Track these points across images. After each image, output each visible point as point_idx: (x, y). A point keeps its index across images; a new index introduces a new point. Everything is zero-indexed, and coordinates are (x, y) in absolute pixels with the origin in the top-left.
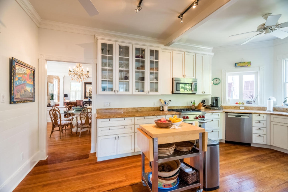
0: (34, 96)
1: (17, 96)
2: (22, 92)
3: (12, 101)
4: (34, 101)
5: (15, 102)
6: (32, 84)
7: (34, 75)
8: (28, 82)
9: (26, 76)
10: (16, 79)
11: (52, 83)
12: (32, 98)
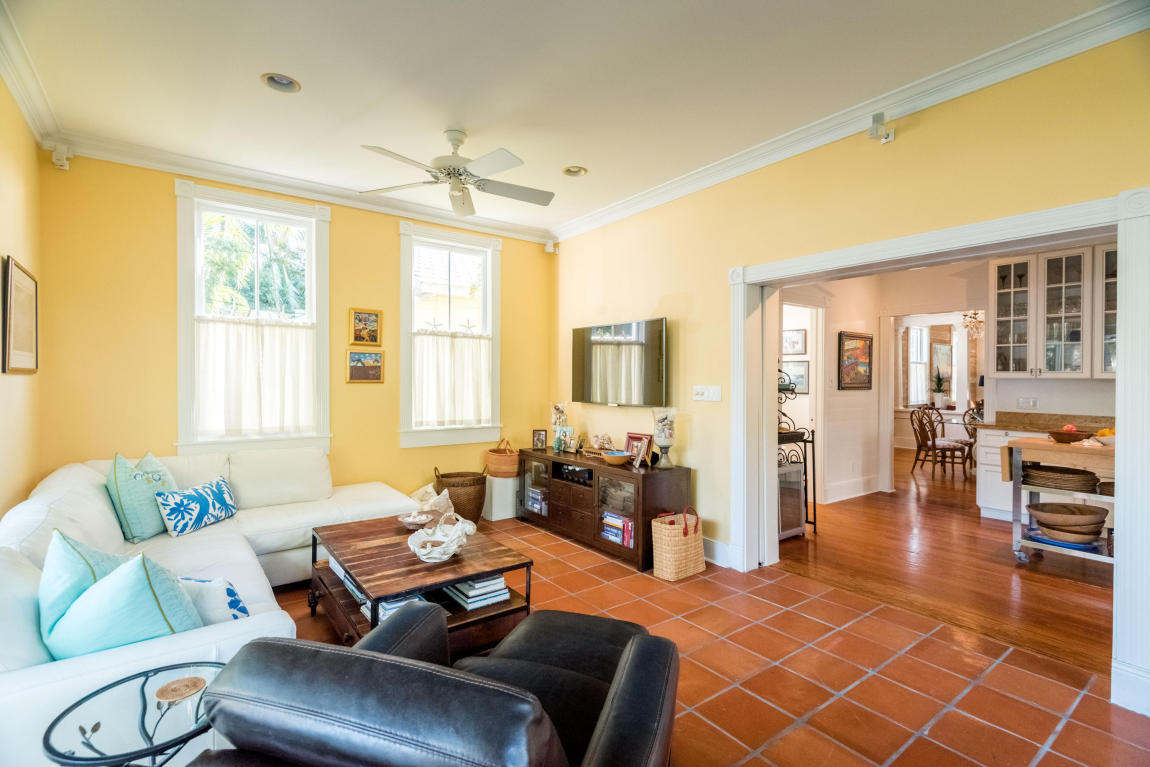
0: (870, 381)
1: (847, 380)
2: (852, 374)
3: (840, 387)
4: (870, 388)
5: (843, 389)
6: (867, 361)
7: (870, 347)
8: (861, 360)
9: (858, 352)
10: (845, 358)
11: (948, 342)
12: (866, 384)
